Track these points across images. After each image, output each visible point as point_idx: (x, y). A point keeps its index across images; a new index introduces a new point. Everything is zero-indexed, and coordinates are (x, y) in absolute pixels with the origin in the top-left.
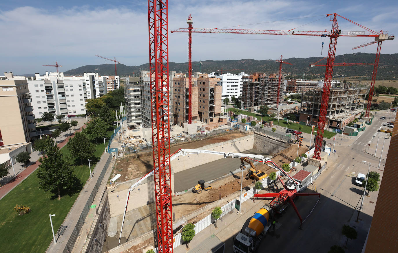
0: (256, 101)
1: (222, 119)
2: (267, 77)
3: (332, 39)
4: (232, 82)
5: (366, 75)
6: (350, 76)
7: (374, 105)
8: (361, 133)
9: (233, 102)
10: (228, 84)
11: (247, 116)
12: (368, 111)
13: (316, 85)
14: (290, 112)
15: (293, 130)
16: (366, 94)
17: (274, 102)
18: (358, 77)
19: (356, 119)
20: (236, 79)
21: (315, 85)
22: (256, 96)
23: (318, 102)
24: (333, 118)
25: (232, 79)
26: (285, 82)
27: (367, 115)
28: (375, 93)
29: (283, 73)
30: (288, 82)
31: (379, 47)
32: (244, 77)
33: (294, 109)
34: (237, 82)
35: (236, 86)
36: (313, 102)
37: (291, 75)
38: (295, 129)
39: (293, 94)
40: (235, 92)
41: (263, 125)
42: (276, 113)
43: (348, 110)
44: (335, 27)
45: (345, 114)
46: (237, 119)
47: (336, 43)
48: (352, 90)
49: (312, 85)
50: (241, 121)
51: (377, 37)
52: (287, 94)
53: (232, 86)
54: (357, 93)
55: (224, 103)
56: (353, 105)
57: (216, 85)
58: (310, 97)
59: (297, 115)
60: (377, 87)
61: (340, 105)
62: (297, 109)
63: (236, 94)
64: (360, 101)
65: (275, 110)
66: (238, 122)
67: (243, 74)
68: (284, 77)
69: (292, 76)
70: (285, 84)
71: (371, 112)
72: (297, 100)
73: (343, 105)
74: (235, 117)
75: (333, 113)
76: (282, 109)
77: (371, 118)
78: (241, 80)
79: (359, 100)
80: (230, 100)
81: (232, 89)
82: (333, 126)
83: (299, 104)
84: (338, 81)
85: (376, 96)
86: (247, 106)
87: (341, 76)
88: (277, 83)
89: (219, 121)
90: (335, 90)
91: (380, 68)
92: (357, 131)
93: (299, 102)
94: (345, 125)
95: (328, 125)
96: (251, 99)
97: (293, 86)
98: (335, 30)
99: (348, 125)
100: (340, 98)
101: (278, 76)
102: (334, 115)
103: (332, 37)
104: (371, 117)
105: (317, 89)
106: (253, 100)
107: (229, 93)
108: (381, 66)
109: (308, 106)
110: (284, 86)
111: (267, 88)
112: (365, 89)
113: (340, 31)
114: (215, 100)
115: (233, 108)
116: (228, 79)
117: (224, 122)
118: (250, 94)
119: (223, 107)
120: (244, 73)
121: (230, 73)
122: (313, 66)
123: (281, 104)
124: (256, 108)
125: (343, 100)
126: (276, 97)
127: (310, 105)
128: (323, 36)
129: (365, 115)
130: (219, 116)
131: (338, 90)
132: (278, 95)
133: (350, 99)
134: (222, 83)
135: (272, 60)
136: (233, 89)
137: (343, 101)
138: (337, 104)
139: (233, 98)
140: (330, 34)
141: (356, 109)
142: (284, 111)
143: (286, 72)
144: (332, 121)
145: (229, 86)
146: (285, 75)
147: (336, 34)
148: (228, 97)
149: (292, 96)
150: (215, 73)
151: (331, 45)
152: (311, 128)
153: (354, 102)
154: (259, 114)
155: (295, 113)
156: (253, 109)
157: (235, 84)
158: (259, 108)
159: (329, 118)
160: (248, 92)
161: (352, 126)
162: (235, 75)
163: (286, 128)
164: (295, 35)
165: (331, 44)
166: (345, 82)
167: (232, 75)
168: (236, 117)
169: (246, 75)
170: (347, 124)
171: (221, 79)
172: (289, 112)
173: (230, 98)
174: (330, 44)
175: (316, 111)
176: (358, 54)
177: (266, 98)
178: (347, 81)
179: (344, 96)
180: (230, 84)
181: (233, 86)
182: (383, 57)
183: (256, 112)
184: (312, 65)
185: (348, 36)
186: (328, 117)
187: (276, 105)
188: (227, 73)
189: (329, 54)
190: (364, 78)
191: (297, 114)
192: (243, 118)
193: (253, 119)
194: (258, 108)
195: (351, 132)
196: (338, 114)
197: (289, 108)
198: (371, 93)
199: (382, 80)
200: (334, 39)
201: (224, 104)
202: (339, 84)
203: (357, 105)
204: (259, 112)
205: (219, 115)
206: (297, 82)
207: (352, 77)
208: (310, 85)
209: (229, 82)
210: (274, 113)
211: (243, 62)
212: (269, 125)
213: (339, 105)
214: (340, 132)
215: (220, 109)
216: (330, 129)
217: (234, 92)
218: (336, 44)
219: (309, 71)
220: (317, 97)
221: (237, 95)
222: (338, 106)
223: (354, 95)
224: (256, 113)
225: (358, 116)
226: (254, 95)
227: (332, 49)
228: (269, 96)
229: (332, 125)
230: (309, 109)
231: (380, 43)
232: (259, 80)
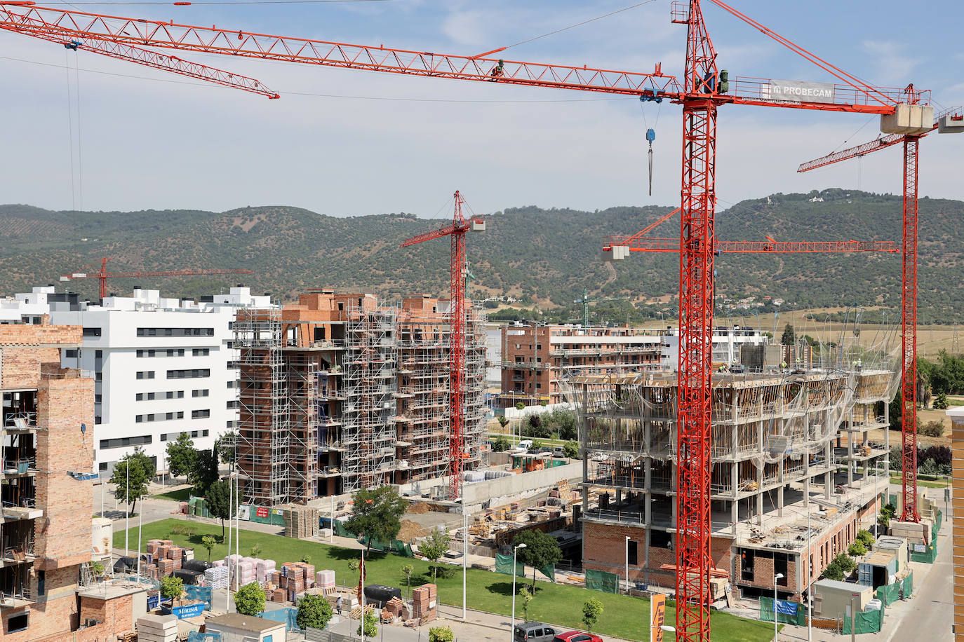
0: (325, 460)
1: (99, 603)
2: (386, 313)
3: (691, 116)
4: (170, 352)
5: (880, 299)
6: (811, 304)
7: (932, 452)
8: (896, 613)
9: (185, 477)
10: (146, 364)
11: (270, 566)
12: (909, 489)
13: (657, 357)
14: (532, 518)
15: (552, 632)
16: (887, 400)
17: (438, 463)
18: (844, 310)
19: (861, 537)
20: (197, 332)
21: (649, 357)
22: (326, 434)
23: (666, 449)
24: (756, 537)
25: (169, 332)
26: (492, 343)
27: (911, 512)
28: (930, 392)
29: (483, 289)
30: (508, 342)
31: (911, 167)
32: (243, 320)
33: (552, 497)
34: (206, 351)
35: (195, 373)
36: (645, 455)
37: (525, 300)
38: (565, 621)
39: (537, 410)
40: (196, 414)
41: (377, 613)
42: (453, 532)
43: (820, 489)
44: (700, 54)
45: (805, 512)
46: (207, 594)
47: (712, 135)
48: (821, 378)
49: (633, 358)
50: (230, 607)
51: (888, 115)
52: (507, 410)
53: (171, 374)
54: (848, 393)
55: (115, 487)
56: (839, 457)
57: (54, 371)
58: (629, 423)
59: (567, 535)
60: (935, 360)
61: (776, 465)
62: (566, 497)
63: (200, 424)
64: (870, 437)
65: (446, 509)
66: (216, 612)
67: (244, 296)
68: (480, 316)
69: (530, 309)
70: (494, 355)
71: (924, 491)
72: (561, 444)
73: (790, 463)
74: (189, 580)
75: (747, 506)
76: (485, 506)
77: (929, 524)
78: (231, 335)
79: (862, 429)
80: (162, 467)
81: (170, 395)
82: (757, 583)
83: (574, 469)
84: (757, 335)
85: (935, 404)
86: (274, 496)
87: (768, 308)
88: (448, 350)
89: (76, 623)
90: (743, 379)
91: (931, 264)
92: (878, 604)
93: (571, 454)
94: (817, 574)
95: (732, 582)
96: (297, 451)
97: (537, 365)
98: (701, 72)
99: (830, 573)
100: (773, 426)
101: (448, 311)
102: (754, 520)
103: (691, 104)
104: (927, 522)
105: (657, 377)
106: (311, 461)
107: (151, 417)
108: (936, 255)
109: (622, 474)
110: (487, 364)
111: (387, 381)
112: (880, 372)
113: (723, 75)
114: (44, 474)
115: (183, 517)
116: (141, 332)
117: (110, 621)
118: (288, 421)
119: (107, 521)
120: (245, 291)
121: (157, 292)
122: (620, 252)
123: (478, 474)
124: (327, 506)
125: (787, 433)
126: (445, 432)
127: (630, 468)
128: (647, 95)
129: (899, 512)
130: (79, 580)
131: (758, 383)
132: (454, 422)
133: (818, 427)
134: (99, 354)
135: (414, 217)
136: (181, 394)
137: (789, 441)
138: (760, 456)
139: (181, 457)
140: (682, 91)
141: (857, 476)
142: (498, 515)
143: (495, 285)
144: (749, 556)
145: (151, 375)
146: (492, 305)
147: (707, 91)
148: (148, 450)
149: (534, 421)
150: (51, 290)
151: (691, 144)
152: (645, 605)
153: (842, 445)
154: (351, 543)
155: (556, 523)
156: (313, 512)
157: (189, 362)
158: (348, 508)
159: (731, 541)
160: (276, 407)
161: (848, 574)
162: (188, 304)
163: (507, 620)
164: (507, 81)
165: (692, 138)
166: (788, 338)
167: (173, 303)
168: (201, 579)
169: (263, 303)
170: (825, 568)
171: (95, 332)
172: (521, 520)
173: (158, 451)
174: (687, 141)
175: (662, 505)
176: (833, 195)
177: (387, 444)
178: (799, 334)
179: (790, 415)
180: (161, 364)
181: (181, 374)
182: (940, 215)
183: (329, 532)
184: (615, 248)
185: (764, 104)
186: (725, 532)
187: (447, 480)
188: (139, 291)
189: (687, 195)
190: (873, 314)
191: (570, 528)
192: (247, 580)
193: (309, 581)
194: (340, 506)
195: (848, 614)
196: (775, 513)
197: (525, 495)
198: (909, 392)
199: (949, 324)
200: (700, 116)
201: (120, 494)
202: (761, 349)
203: (854, 456)
204: (351, 529)
205: (76, 573)
206: (554, 339)
207: (818, 311)
208: (626, 358)
209: (152, 352)
210: (436, 534)
211: (247, 227)
212: (410, 609)
213: (774, 461)
214: (797, 618)
215: (86, 533)
216: (747, 602)
217: (188, 415)
218: (711, 140)
219: (612, 279)
220: (664, 425)
221: (206, 433)
222: (770, 469)
223: (834, 407)
224: (330, 538)
225: (870, 519)
226: (311, 428)
227: (698, 165)
228: (402, 428)
229: (748, 576)
230: (629, 495)
231: (911, 146)
232: (338, 332)
